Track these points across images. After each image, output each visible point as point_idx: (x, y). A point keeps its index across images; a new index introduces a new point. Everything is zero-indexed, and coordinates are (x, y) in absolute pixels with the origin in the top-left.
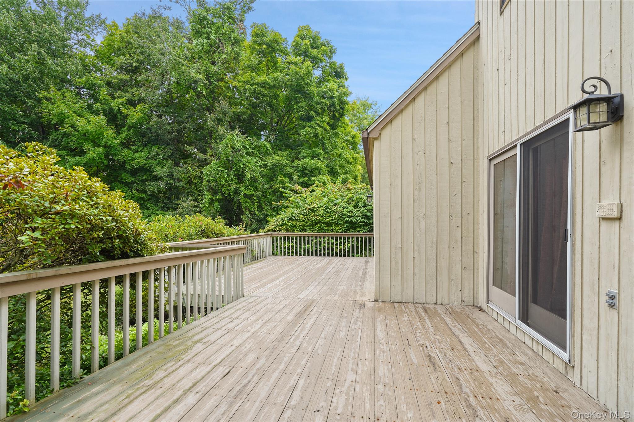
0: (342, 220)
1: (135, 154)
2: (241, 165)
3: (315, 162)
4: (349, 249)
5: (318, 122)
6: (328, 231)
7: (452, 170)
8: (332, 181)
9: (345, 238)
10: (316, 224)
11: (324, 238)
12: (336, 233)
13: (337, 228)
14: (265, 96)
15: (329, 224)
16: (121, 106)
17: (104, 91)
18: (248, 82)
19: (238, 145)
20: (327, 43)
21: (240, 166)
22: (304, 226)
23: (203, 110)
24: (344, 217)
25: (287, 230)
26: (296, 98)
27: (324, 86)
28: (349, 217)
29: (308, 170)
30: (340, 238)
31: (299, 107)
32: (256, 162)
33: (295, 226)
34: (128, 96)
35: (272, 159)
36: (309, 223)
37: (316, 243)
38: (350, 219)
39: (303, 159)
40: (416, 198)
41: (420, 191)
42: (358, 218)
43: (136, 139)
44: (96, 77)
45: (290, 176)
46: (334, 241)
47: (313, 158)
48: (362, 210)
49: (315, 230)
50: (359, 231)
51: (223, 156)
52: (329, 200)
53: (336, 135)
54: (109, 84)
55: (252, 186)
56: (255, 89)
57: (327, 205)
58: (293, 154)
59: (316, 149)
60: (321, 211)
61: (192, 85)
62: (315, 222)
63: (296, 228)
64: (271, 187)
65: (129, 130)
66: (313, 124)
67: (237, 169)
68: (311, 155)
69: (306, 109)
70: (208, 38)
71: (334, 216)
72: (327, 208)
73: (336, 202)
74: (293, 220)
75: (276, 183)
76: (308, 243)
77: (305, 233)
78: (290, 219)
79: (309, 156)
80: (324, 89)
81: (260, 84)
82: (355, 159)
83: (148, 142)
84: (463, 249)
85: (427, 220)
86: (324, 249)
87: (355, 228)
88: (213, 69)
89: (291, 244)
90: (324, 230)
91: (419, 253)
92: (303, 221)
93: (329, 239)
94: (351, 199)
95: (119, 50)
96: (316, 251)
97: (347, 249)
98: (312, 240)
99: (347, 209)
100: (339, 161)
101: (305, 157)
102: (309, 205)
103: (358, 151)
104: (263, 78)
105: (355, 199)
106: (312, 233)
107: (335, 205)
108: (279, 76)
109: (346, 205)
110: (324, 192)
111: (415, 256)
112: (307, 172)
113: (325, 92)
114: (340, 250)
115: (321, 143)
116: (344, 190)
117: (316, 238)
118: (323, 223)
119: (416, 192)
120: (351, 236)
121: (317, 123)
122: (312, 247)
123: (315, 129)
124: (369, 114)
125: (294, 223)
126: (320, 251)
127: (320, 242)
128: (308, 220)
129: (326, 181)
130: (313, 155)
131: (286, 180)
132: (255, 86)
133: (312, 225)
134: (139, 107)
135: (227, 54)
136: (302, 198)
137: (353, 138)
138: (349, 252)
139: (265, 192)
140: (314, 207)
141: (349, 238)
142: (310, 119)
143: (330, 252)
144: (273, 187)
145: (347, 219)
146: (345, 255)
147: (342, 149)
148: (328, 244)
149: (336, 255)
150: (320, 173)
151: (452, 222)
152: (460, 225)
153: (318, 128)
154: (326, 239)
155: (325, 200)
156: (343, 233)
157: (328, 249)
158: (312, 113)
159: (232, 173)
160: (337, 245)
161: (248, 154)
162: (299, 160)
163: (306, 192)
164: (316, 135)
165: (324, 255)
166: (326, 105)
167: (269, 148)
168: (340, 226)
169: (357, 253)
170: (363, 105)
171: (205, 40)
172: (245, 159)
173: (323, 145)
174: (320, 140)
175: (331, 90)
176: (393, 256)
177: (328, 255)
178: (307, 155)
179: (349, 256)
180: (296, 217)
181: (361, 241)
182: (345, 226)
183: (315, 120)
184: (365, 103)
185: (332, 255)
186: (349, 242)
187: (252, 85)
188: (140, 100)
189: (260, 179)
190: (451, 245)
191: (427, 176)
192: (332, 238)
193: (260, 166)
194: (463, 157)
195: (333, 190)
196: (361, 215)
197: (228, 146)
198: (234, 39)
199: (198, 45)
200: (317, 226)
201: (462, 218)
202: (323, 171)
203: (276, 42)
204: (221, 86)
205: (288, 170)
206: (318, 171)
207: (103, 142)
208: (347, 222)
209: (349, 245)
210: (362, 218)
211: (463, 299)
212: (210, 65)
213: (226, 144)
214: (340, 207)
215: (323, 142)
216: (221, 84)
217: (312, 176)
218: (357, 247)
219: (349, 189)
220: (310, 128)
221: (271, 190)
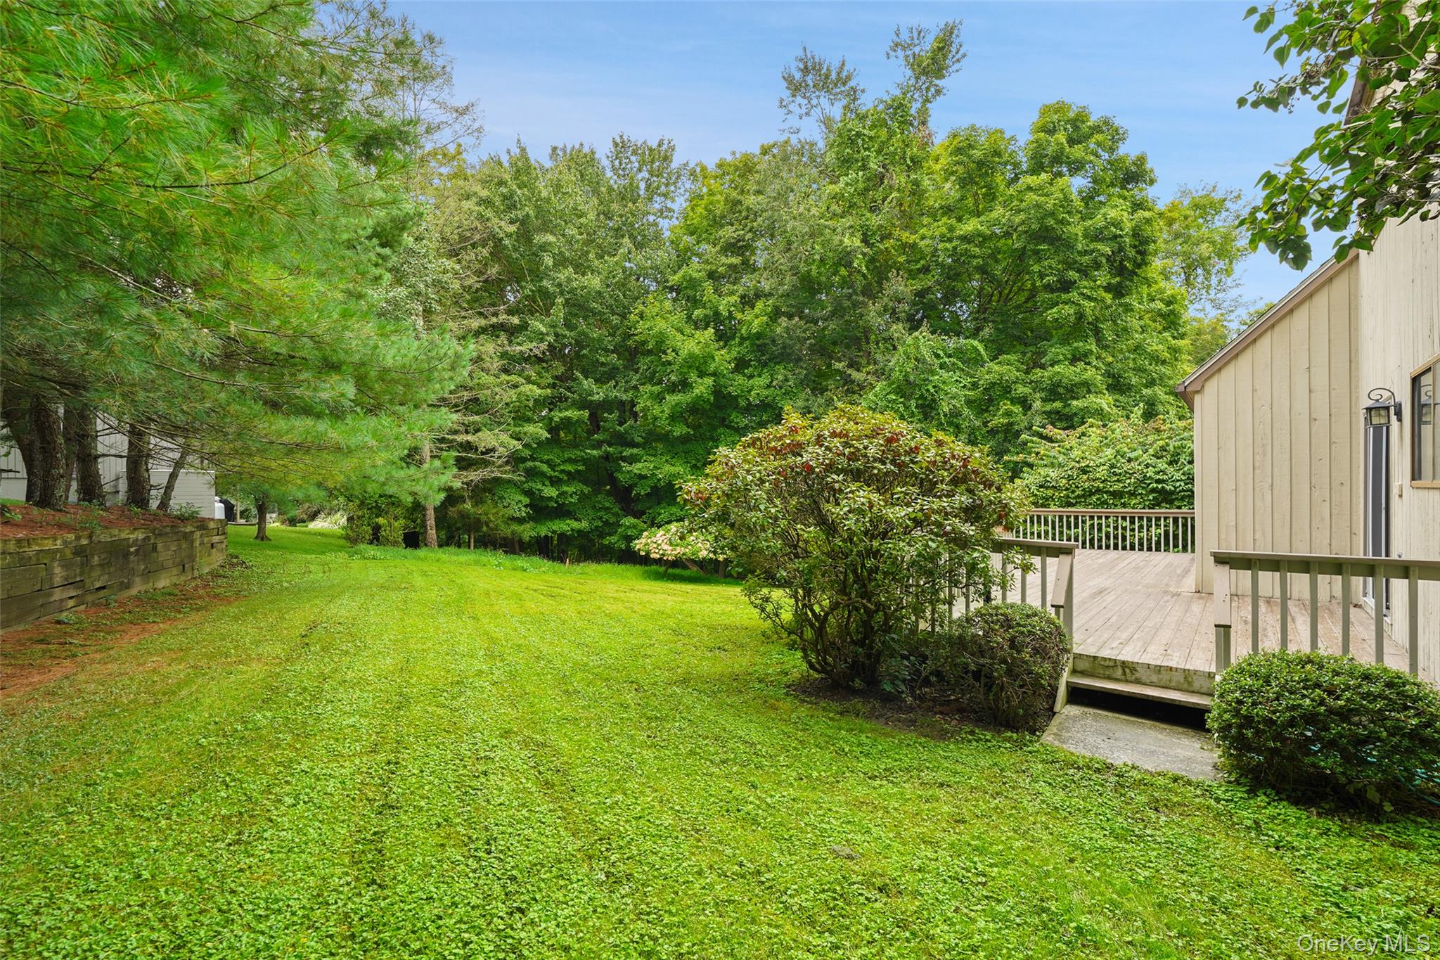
0: (1143, 488)
1: (751, 382)
2: (930, 387)
3: (1078, 370)
4: (1159, 538)
5: (1085, 291)
6: (1116, 506)
7: (1314, 429)
8: (1118, 404)
9: (1149, 520)
10: (1091, 494)
11: (1107, 518)
12: (1131, 510)
13: (1134, 502)
14: (974, 257)
15: (1115, 494)
16: (732, 309)
17: (708, 287)
18: (943, 239)
19: (926, 353)
20: (1106, 126)
21: (928, 390)
22: (1068, 497)
23: (857, 294)
24: (1148, 482)
25: (1035, 504)
26: (1036, 252)
27: (1099, 216)
28: (1158, 481)
29: (1064, 387)
30: (1141, 519)
31: (1044, 268)
32: (957, 381)
33: (1051, 497)
34: (740, 290)
35: (989, 372)
36: (1079, 492)
37: (1092, 526)
38: (1160, 486)
39: (1052, 365)
40: (1257, 464)
41: (1264, 454)
42: (1178, 484)
43: (751, 357)
44: (695, 269)
45: (1025, 404)
46: (1127, 524)
47: (1074, 360)
48: (1186, 469)
49: (1091, 504)
50: (1179, 508)
51: (896, 375)
52: (1118, 452)
53: (1128, 308)
54: (711, 275)
55: (950, 424)
56: (955, 248)
57: (1114, 461)
58: (1029, 355)
59: (1081, 344)
60: (1102, 473)
61: (845, 259)
62: (1090, 491)
63: (1053, 500)
64: (985, 424)
65: (741, 344)
66: (1074, 295)
67: (922, 396)
68: (1069, 356)
69: (1058, 270)
70: (864, 168)
71: (1128, 481)
72: (1112, 466)
73: (1132, 455)
74: (1047, 488)
75: (995, 415)
76: (1076, 526)
77: (1070, 509)
78: (1041, 486)
79: (1066, 359)
80: (1098, 221)
81: (964, 238)
82: (1175, 351)
83: (770, 360)
84: (1333, 530)
85: (1275, 493)
86: (1108, 537)
87: (1171, 502)
88: (875, 220)
89: (1043, 528)
90: (1107, 504)
91: (1264, 534)
92: (1067, 489)
93: (1117, 521)
94: (1163, 449)
95: (723, 217)
96: (1092, 540)
97: (1154, 539)
98: (1084, 522)
99: (1154, 467)
100: (1134, 359)
101: (1058, 362)
102: (1078, 462)
103: (1182, 330)
104: (971, 226)
105: (1171, 448)
106: (1085, 510)
107: (1130, 460)
108: (1004, 216)
109: (1153, 461)
110: (1106, 438)
111: (1257, 537)
112: (1061, 390)
113: (1101, 230)
114: (1141, 539)
115: (1091, 330)
116: (1147, 432)
117: (1092, 518)
118: (1106, 492)
119: (1257, 457)
120: (1162, 516)
121: (1083, 294)
122: (1084, 533)
123: (1077, 305)
124: (1218, 224)
125: (1050, 492)
126: (1100, 540)
127: (1100, 525)
128: (1077, 487)
129: (1105, 407)
130: (1074, 356)
131: (1017, 409)
132: (955, 243)
133: (1083, 496)
134: (760, 305)
135: (899, 190)
136: (1062, 450)
137: (1169, 303)
138: (1158, 543)
139: (973, 433)
140: (1088, 466)
141: (1158, 519)
142: (1066, 286)
143: (1120, 543)
144: (990, 424)
145: (1155, 485)
146: (1150, 549)
147: (1143, 332)
148: (1116, 528)
149: (1132, 548)
150: (1089, 392)
151: (1315, 495)
152: (1328, 499)
153: (1086, 303)
154: (1111, 520)
155: (1109, 452)
156: (1147, 510)
157: (1116, 537)
158: (1072, 275)
159: (913, 403)
160: (1133, 530)
161: (942, 366)
162: (1043, 367)
163: (1070, 439)
164: (1080, 316)
165: (1108, 547)
166: (1103, 255)
167: (983, 352)
168: (1139, 497)
169: (1176, 546)
170: (1196, 206)
171: (861, 173)
172: (937, 377)
173: (1097, 332)
174: (1088, 323)
175: (1117, 224)
176: (1223, 536)
177: (1116, 547)
178: (1061, 357)
179: (1158, 549)
180: (1054, 483)
181: (1185, 525)
182: (1151, 497)
183: (1078, 288)
184: (1203, 202)
185: (1124, 548)
186: (1158, 526)
187: (950, 240)
188: (759, 295)
189: (966, 411)
190: (1313, 525)
191: (1275, 436)
192: (1124, 518)
193: (964, 387)
194: (1333, 411)
195: (1125, 434)
196: (1183, 478)
197: (908, 358)
198: (912, 160)
199: (847, 184)
200: (1094, 498)
201: (1331, 489)
202: (1096, 386)
203: (997, 153)
204: (886, 248)
205: (1021, 390)
206: (1087, 387)
207: (712, 367)
208: (1153, 490)
209: (1158, 531)
210: (1186, 484)
211: (1334, 594)
212: (868, 215)
213: (905, 353)
214: (1139, 465)
215: (1097, 327)
216: (888, 244)
217: (1073, 398)
218: (1176, 537)
219: (1158, 431)
220: (1067, 303)
221: (985, 430)
